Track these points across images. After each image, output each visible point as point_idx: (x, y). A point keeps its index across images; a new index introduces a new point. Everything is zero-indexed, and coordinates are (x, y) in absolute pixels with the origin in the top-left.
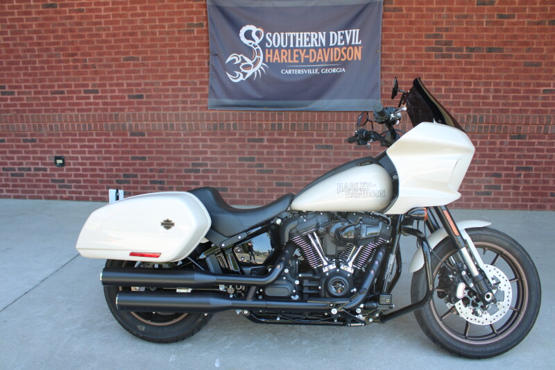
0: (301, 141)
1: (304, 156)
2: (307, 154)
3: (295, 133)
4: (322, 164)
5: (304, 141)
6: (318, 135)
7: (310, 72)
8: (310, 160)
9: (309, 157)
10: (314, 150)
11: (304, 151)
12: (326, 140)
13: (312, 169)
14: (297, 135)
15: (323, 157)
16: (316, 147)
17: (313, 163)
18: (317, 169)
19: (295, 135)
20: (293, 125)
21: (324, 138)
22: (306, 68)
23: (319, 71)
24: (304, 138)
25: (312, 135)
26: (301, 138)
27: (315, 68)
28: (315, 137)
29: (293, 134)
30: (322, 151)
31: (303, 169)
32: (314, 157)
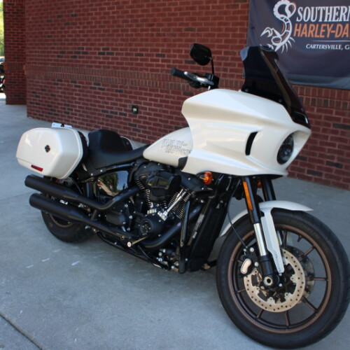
0: (320, 117)
1: (321, 133)
2: (324, 131)
3: (316, 109)
4: (337, 143)
5: (323, 118)
6: (337, 113)
7: (333, 47)
8: (326, 137)
9: (326, 134)
10: (332, 128)
11: (322, 128)
12: (344, 119)
13: (327, 147)
14: (318, 111)
15: (339, 136)
16: (334, 125)
17: (329, 141)
18: (332, 148)
19: (315, 111)
20: (314, 101)
21: (342, 117)
22: (330, 44)
23: (343, 47)
24: (323, 115)
25: (331, 112)
26: (320, 114)
27: (338, 43)
28: (334, 115)
29: (313, 109)
30: (340, 130)
31: (318, 145)
32: (330, 135)
